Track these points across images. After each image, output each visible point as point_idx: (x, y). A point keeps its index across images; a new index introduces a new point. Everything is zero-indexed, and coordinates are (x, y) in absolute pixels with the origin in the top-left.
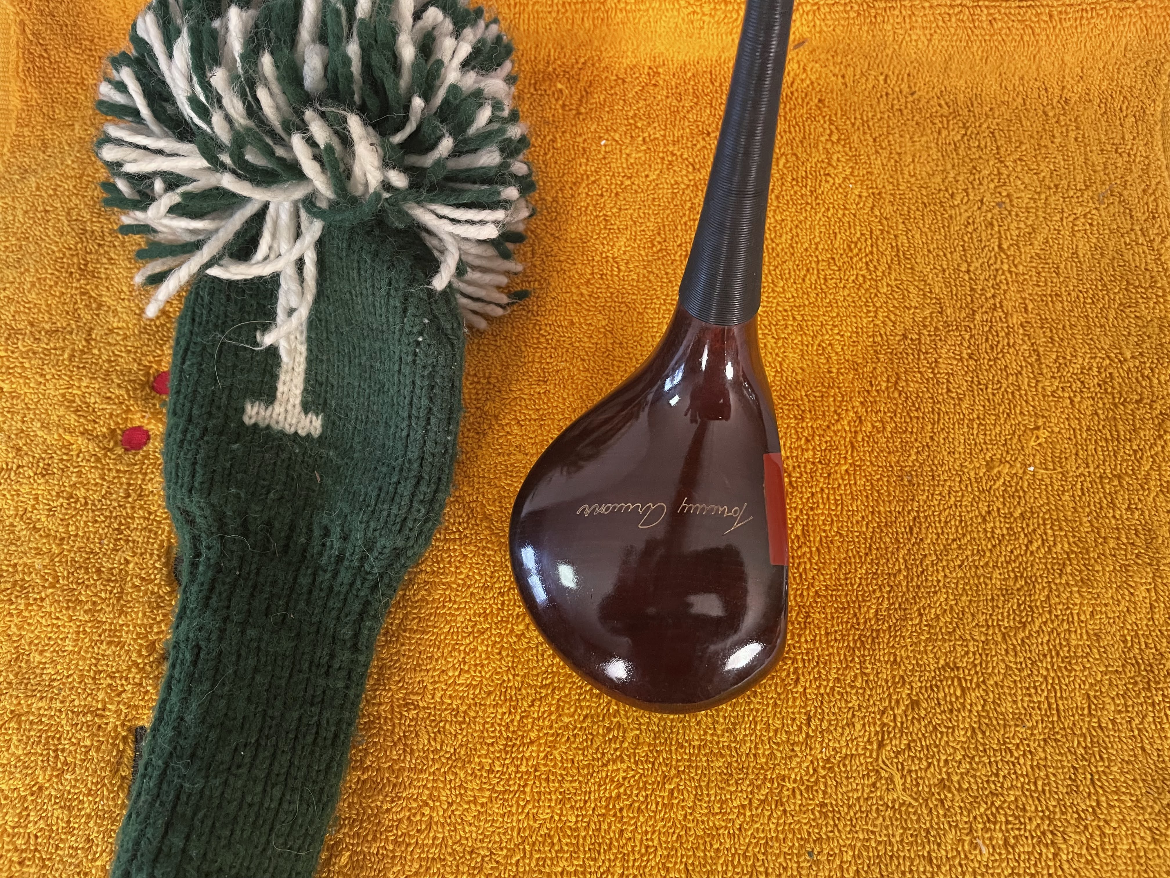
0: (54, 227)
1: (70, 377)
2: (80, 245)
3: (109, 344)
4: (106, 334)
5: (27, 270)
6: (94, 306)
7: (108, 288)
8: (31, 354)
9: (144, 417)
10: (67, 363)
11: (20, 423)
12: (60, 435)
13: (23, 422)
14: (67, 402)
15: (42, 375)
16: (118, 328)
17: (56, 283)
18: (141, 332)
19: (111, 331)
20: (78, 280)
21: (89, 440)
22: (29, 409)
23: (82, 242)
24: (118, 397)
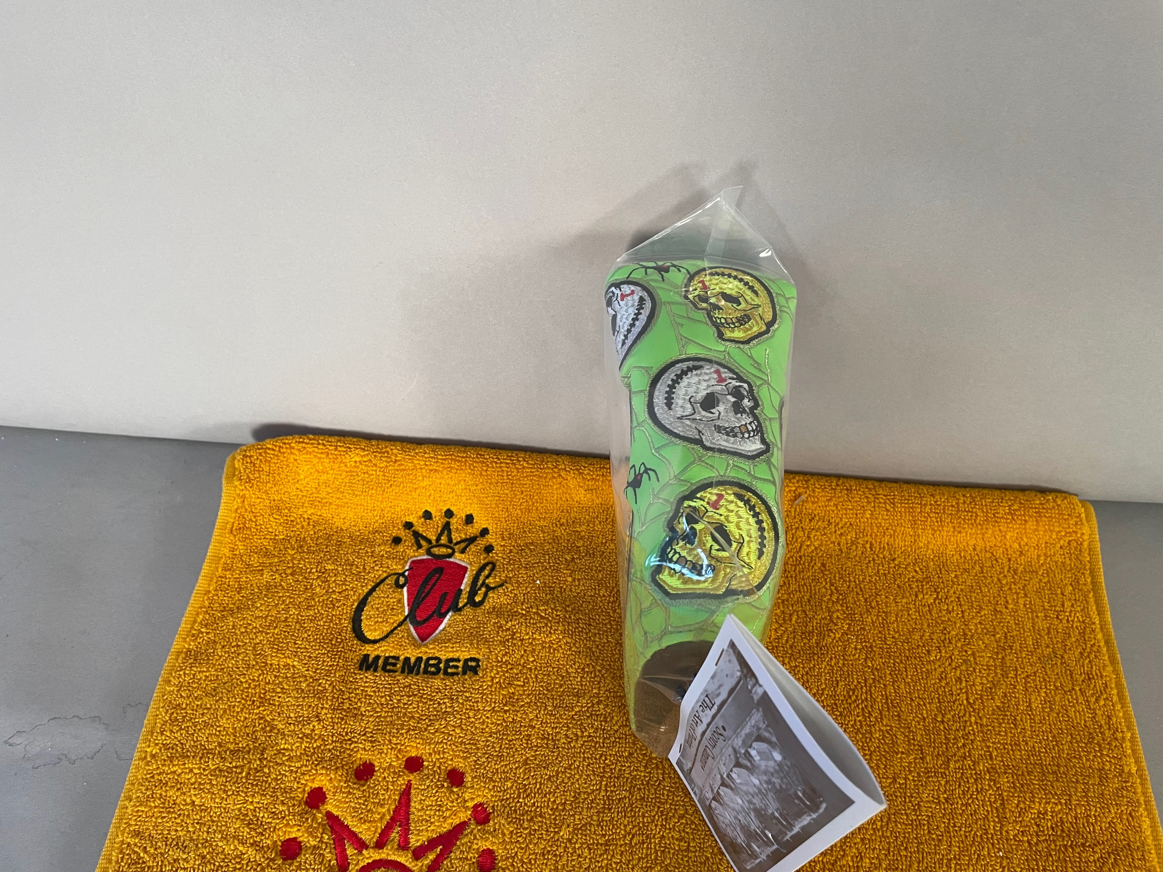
0: (243, 660)
1: (246, 793)
2: (261, 677)
3: (277, 764)
4: (275, 754)
5: (221, 698)
6: (268, 729)
7: (279, 714)
8: (217, 773)
9: (299, 830)
10: (244, 781)
11: (205, 833)
12: (235, 846)
13: (208, 832)
14: (242, 816)
15: (225, 792)
16: (284, 749)
17: (242, 710)
18: (301, 754)
19: (279, 752)
20: (258, 707)
21: (257, 850)
22: (213, 821)
23: (264, 674)
24: (281, 812)
